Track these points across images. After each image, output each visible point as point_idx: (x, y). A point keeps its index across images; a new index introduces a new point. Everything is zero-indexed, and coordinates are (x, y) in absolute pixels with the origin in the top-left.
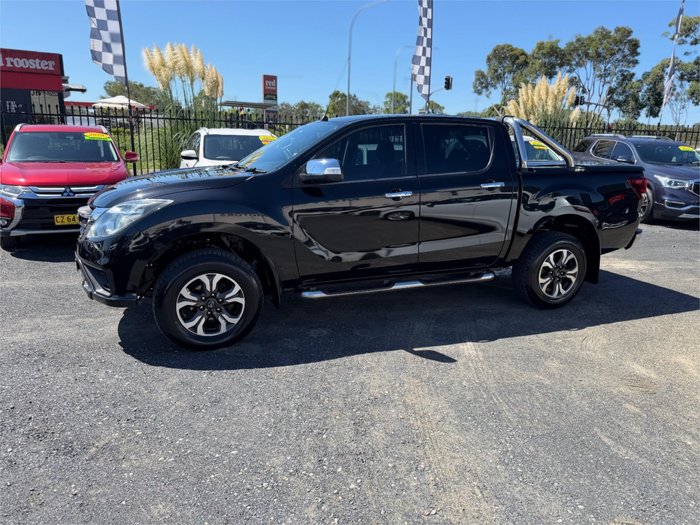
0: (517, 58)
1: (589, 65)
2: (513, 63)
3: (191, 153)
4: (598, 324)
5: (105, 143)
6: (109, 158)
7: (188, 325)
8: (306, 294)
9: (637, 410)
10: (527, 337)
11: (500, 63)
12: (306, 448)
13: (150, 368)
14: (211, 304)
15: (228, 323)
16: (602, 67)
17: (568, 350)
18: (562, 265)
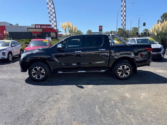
7: (34, 76)
8: (59, 72)
11: (165, 18)
15: (42, 77)
18: (125, 69)
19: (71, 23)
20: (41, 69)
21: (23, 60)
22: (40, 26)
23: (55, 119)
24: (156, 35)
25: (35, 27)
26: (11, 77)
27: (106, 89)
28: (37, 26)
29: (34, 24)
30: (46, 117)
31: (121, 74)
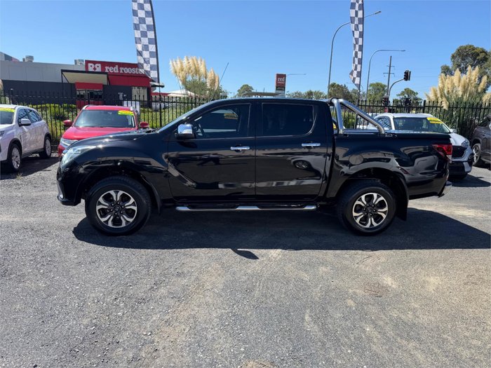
0: (478, 55)
7: (103, 220)
8: (179, 208)
11: (463, 59)
14: (117, 209)
18: (374, 204)
19: (203, 62)
20: (125, 199)
21: (70, 170)
22: (100, 65)
23: (189, 354)
24: (447, 109)
25: (84, 70)
26: (25, 220)
27: (324, 263)
28: (93, 65)
29: (83, 61)
30: (160, 348)
31: (361, 220)
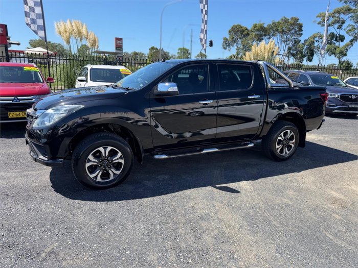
0: (244, 31)
1: (279, 35)
2: (242, 34)
3: (83, 78)
4: (308, 169)
5: (35, 73)
6: (37, 81)
7: (92, 176)
8: (157, 157)
9: (340, 218)
10: (274, 177)
11: (235, 34)
12: (168, 248)
13: (72, 201)
14: (105, 163)
15: (114, 174)
16: (285, 36)
17: (296, 184)
18: (288, 138)
19: (84, 26)
31: (280, 150)
